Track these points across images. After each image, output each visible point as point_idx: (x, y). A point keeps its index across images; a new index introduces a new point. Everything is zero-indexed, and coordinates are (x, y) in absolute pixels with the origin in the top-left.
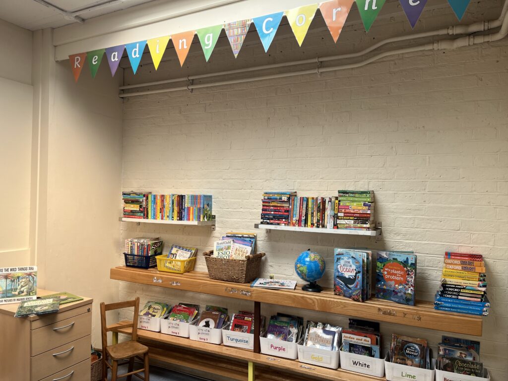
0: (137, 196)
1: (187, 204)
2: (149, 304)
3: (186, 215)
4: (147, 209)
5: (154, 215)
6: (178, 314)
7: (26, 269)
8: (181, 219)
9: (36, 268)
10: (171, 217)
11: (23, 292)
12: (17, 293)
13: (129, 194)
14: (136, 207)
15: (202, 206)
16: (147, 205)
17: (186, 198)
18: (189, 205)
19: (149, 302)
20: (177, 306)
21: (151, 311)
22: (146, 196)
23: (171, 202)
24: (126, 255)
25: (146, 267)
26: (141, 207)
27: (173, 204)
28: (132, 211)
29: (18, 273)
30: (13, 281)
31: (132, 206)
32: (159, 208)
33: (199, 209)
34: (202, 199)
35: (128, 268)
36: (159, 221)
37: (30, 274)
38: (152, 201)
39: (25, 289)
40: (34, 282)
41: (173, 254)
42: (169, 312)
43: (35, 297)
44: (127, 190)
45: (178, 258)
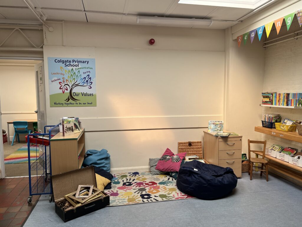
0: (268, 94)
1: (291, 98)
2: (274, 146)
3: (290, 103)
4: (272, 100)
5: (275, 103)
6: (286, 151)
7: (220, 122)
8: (287, 105)
9: (223, 122)
10: (283, 104)
11: (218, 130)
12: (216, 130)
13: (265, 94)
14: (268, 100)
15: (298, 99)
16: (272, 98)
17: (291, 95)
18: (292, 98)
19: (274, 145)
20: (286, 148)
21: (274, 149)
22: (272, 94)
23: (283, 97)
24: (262, 121)
25: (271, 128)
26: (270, 99)
27: (284, 98)
28: (266, 101)
29: (217, 123)
30: (215, 125)
31: (266, 99)
32: (278, 100)
33: (297, 100)
34: (298, 95)
35: (264, 128)
36: (277, 106)
37: (221, 124)
38: (275, 97)
39: (219, 129)
40: (222, 126)
41: (285, 123)
42: (282, 150)
43: (222, 132)
44: (264, 92)
45: (287, 125)
